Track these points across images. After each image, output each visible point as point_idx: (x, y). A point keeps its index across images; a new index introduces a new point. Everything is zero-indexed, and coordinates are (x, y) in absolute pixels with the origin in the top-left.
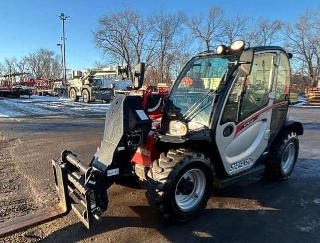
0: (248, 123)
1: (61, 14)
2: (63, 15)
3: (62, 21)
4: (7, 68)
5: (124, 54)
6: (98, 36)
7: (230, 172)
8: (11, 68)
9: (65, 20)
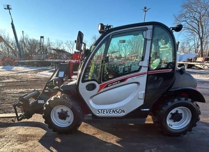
0: (113, 84)
1: (145, 7)
2: (145, 8)
3: (145, 12)
4: (117, 48)
5: (199, 32)
6: (178, 19)
7: (97, 114)
8: (120, 48)
9: (147, 11)
